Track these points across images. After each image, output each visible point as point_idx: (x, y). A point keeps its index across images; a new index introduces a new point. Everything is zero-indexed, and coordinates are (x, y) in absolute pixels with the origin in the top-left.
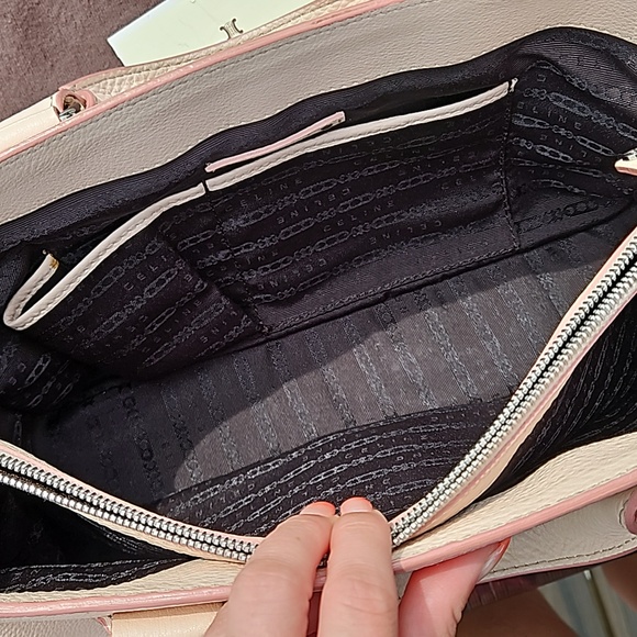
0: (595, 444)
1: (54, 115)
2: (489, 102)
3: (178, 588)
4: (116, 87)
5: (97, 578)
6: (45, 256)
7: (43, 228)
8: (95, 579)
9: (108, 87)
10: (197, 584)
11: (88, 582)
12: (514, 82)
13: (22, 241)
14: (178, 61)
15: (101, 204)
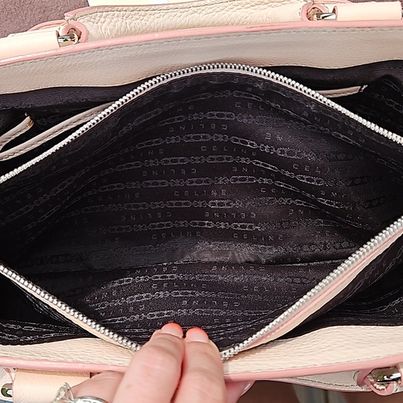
0: (354, 326)
1: (56, 37)
2: (344, 95)
3: (62, 359)
4: (102, 19)
5: (11, 337)
6: (25, 117)
7: (29, 103)
8: (9, 337)
9: (97, 18)
10: (76, 358)
11: (4, 339)
12: (365, 87)
13: (13, 107)
14: (147, 9)
15: (71, 98)
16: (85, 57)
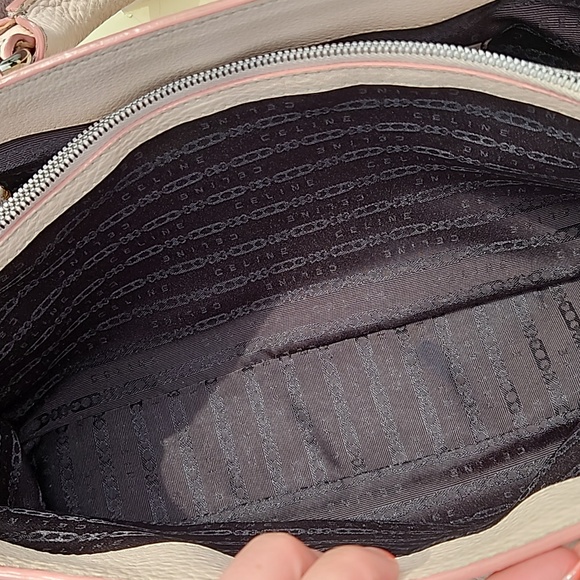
16: (40, 84)
